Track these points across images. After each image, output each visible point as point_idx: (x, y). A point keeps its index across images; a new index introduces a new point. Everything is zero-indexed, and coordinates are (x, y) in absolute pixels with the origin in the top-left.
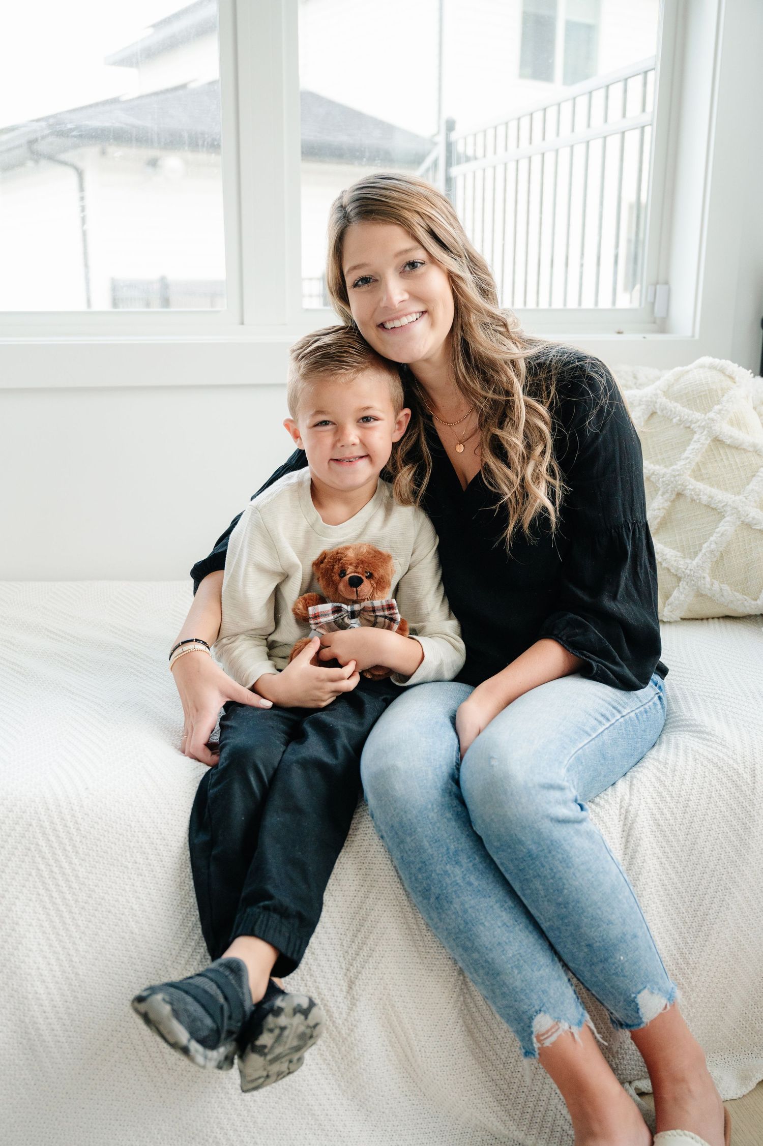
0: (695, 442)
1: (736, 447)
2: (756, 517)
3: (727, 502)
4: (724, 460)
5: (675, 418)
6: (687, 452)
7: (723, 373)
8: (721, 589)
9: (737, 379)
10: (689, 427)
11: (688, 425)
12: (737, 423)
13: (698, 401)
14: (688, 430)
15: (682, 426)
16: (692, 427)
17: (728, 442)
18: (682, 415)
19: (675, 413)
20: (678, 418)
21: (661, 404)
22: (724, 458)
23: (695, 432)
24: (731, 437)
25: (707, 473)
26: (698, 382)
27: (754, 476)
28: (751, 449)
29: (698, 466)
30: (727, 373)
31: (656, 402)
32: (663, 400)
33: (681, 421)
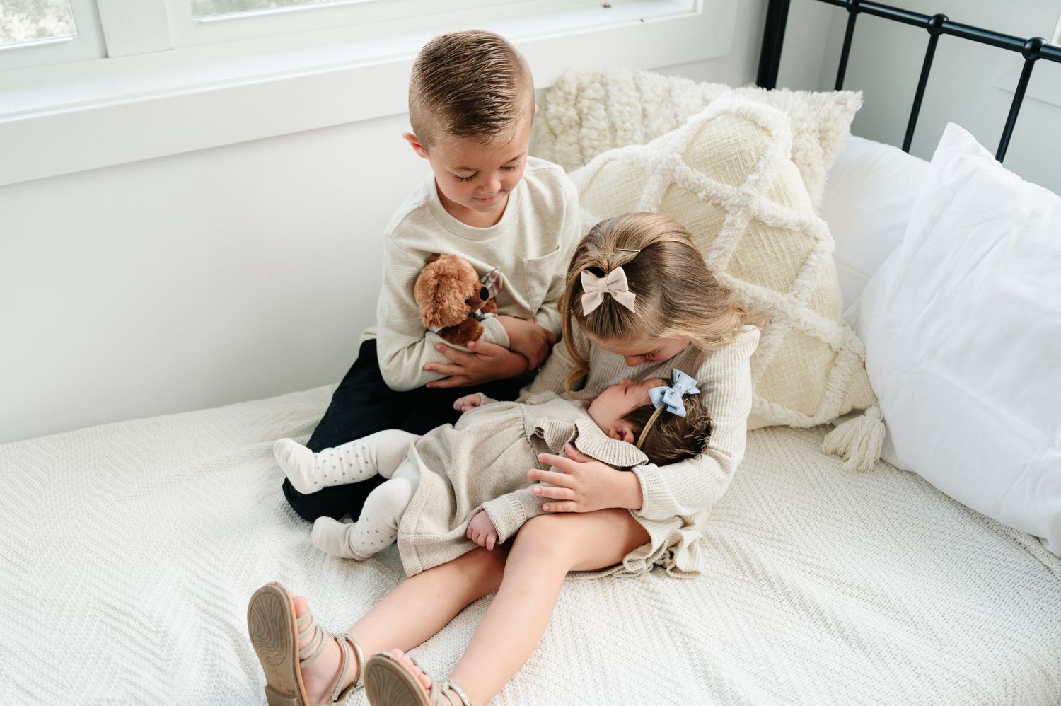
0: (728, 225)
1: (781, 229)
2: (809, 321)
3: (774, 304)
4: (766, 246)
5: (700, 192)
6: (719, 239)
7: (755, 123)
8: (771, 408)
9: (774, 133)
10: (719, 204)
11: (717, 201)
12: (779, 195)
13: (727, 169)
14: (718, 208)
15: (710, 204)
16: (722, 204)
17: (770, 223)
18: (709, 188)
19: (699, 186)
20: (704, 193)
21: (680, 174)
22: (766, 243)
23: (727, 212)
24: (773, 217)
25: (747, 266)
26: (725, 141)
27: (803, 264)
28: (797, 229)
29: (735, 256)
30: (760, 124)
31: (674, 171)
32: (684, 169)
33: (708, 198)
